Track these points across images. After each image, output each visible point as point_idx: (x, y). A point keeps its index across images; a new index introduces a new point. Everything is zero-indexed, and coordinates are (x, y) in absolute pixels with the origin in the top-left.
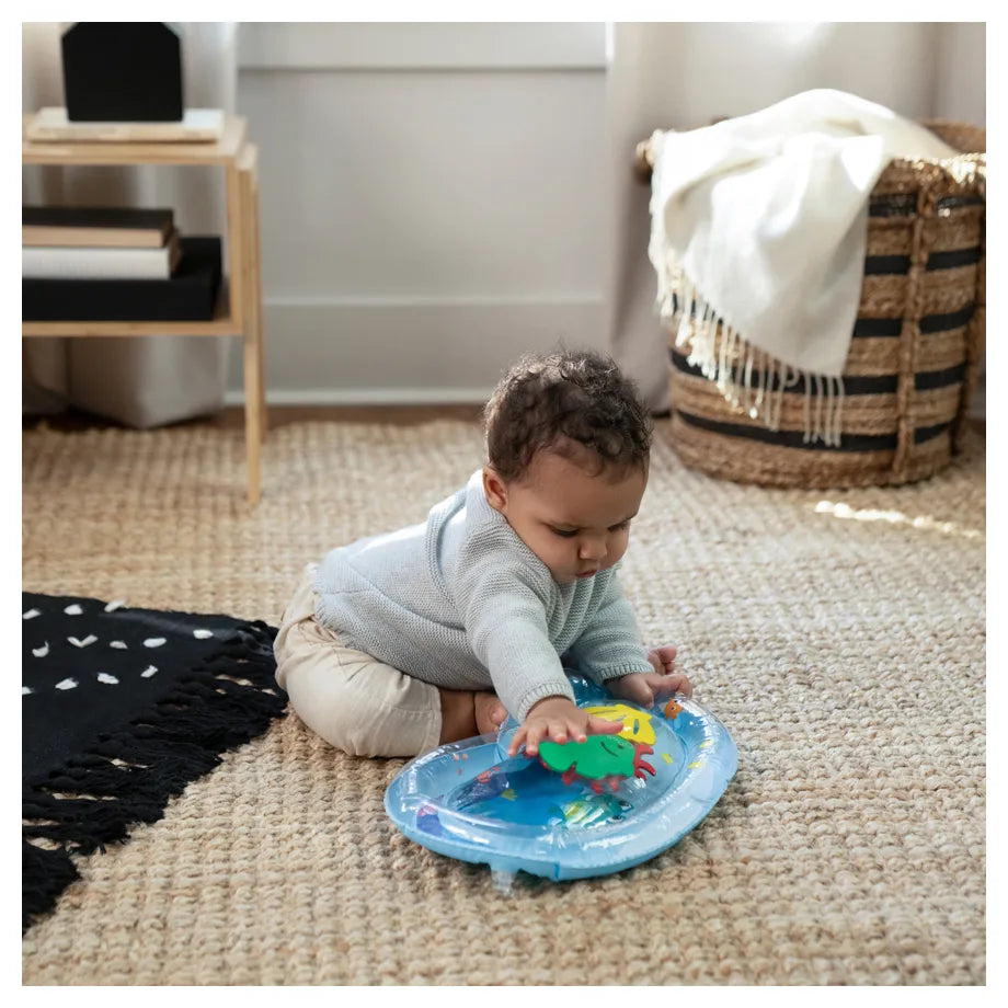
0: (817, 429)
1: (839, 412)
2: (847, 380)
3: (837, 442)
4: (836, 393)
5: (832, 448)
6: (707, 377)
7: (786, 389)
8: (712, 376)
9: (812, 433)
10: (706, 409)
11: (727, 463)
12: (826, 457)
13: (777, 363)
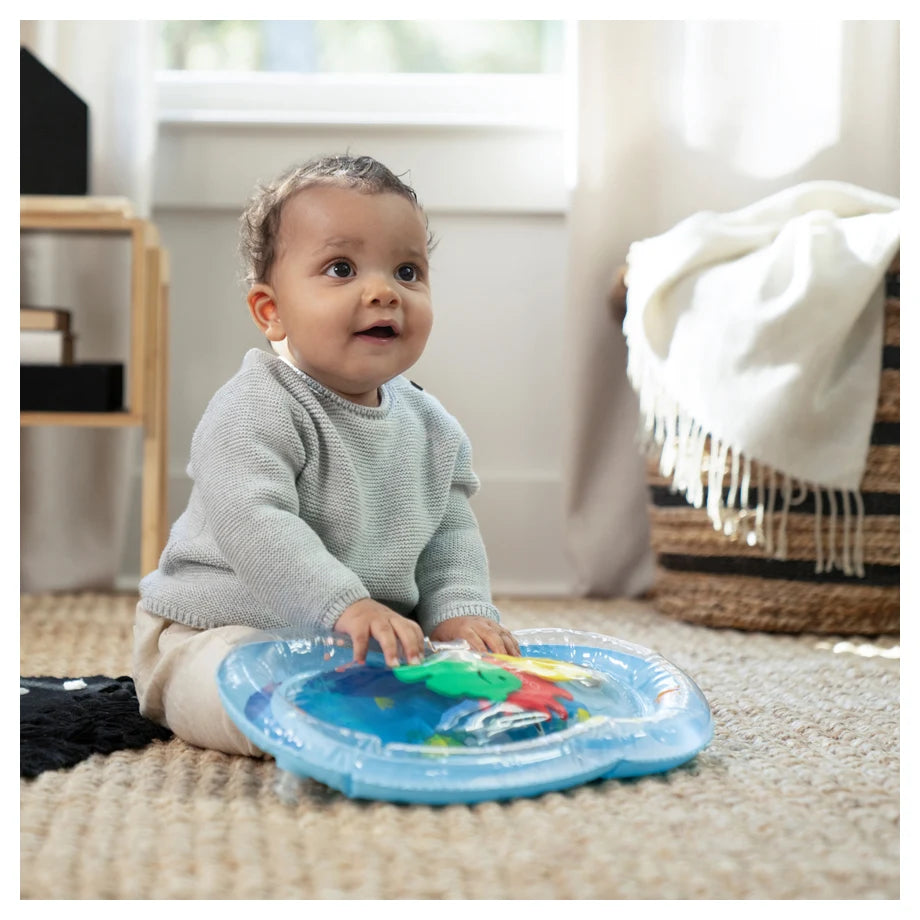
0: (832, 557)
1: (859, 535)
2: (867, 496)
3: (860, 572)
4: (854, 512)
5: (853, 580)
6: (692, 505)
7: (793, 509)
8: (698, 503)
9: (825, 562)
10: (691, 543)
11: (717, 606)
12: (839, 591)
13: (780, 477)
